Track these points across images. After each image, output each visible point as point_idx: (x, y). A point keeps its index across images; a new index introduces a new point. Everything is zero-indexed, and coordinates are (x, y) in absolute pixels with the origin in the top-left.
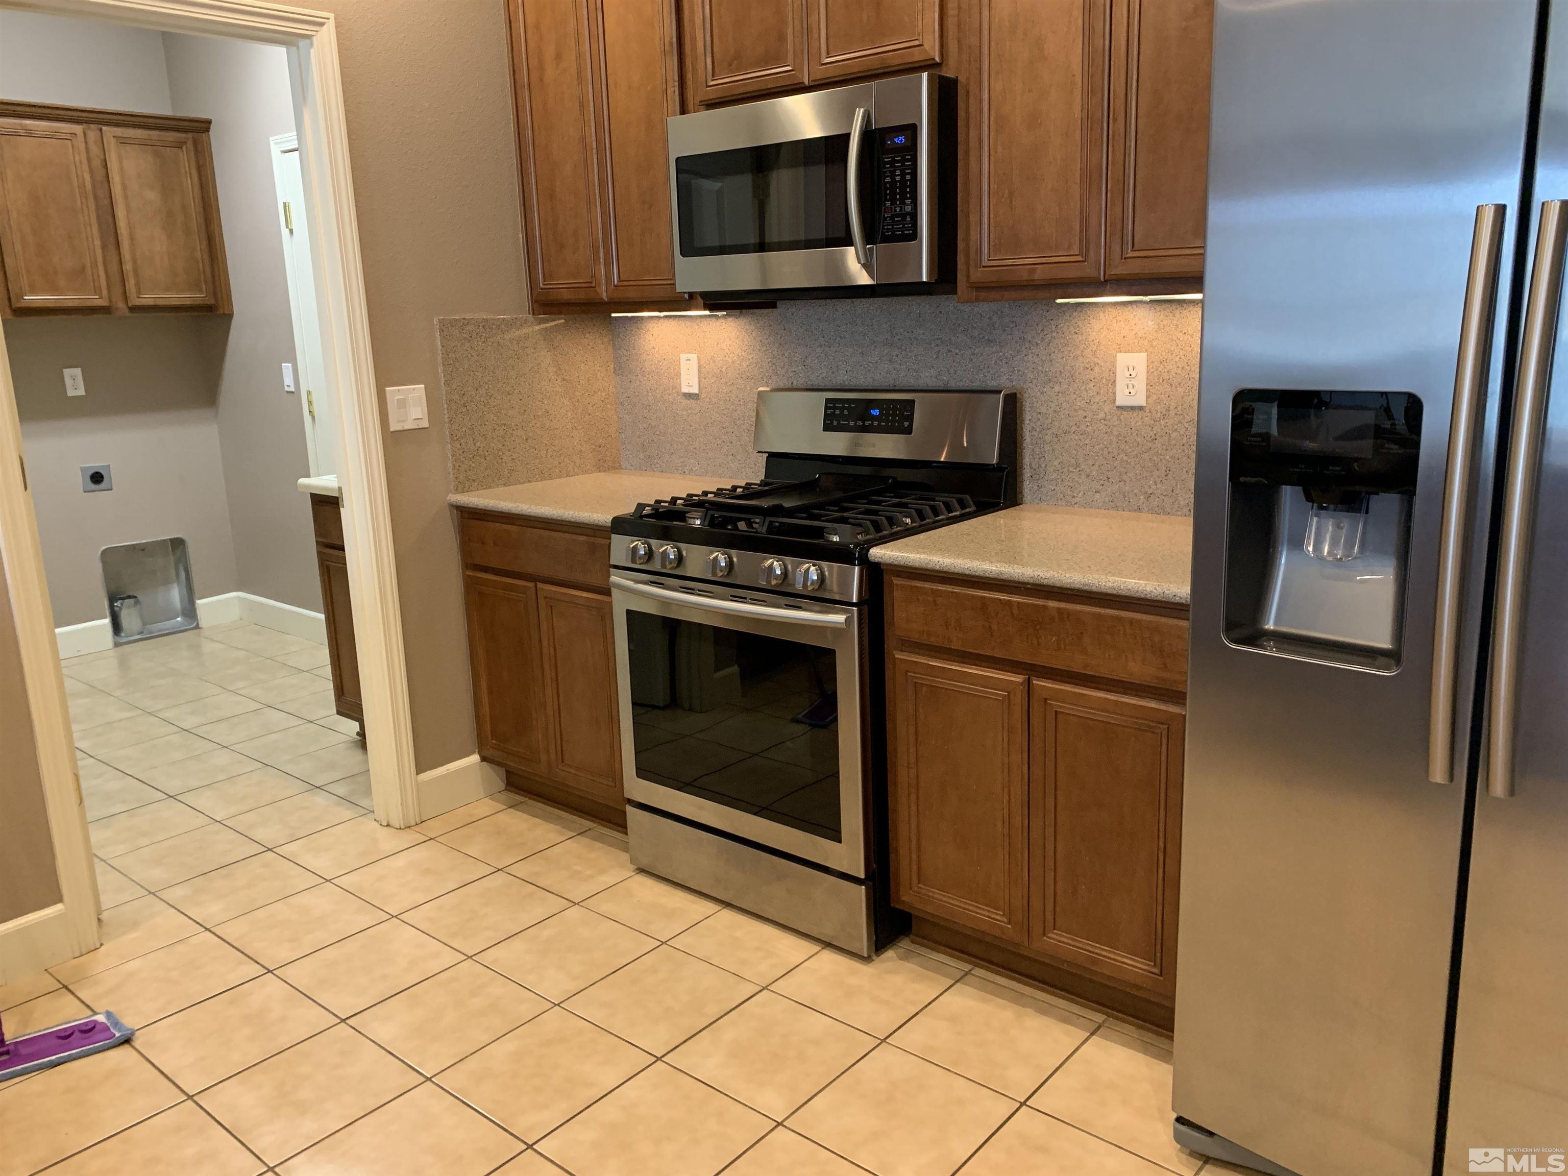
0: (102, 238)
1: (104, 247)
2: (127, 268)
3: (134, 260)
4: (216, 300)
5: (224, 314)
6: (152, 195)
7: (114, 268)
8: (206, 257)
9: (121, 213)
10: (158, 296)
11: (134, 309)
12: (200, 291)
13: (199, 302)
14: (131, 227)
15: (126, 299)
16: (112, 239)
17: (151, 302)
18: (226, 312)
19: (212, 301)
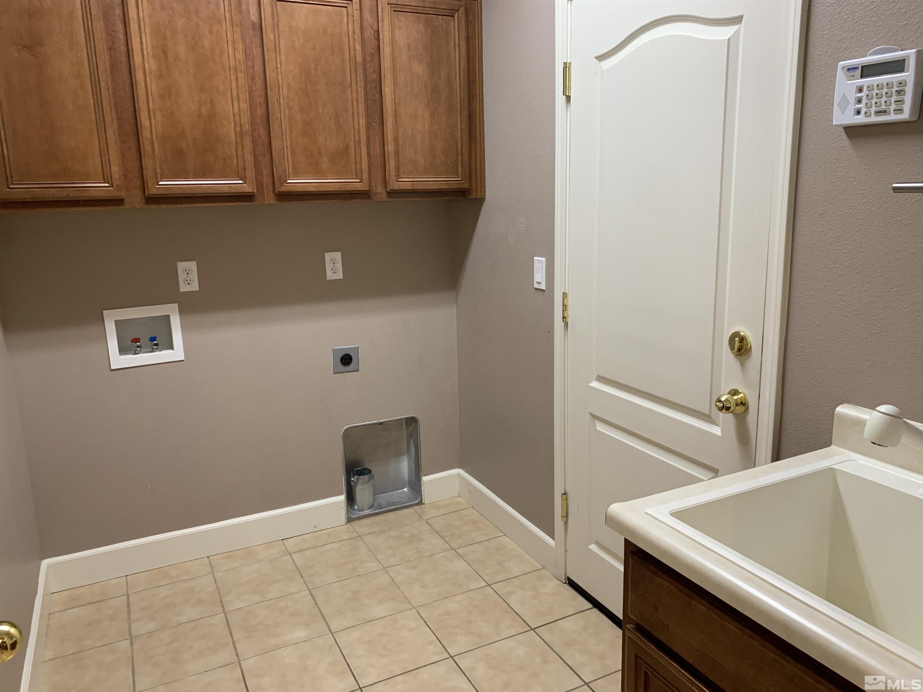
0: (368, 116)
1: (368, 126)
2: (389, 148)
3: (396, 140)
4: (471, 185)
5: (476, 198)
6: (419, 69)
7: (376, 148)
8: (465, 138)
9: (387, 90)
10: (416, 180)
11: (393, 194)
12: (457, 173)
13: (454, 186)
14: (396, 104)
15: (385, 182)
16: (377, 119)
17: (408, 187)
18: (478, 197)
19: (466, 186)
